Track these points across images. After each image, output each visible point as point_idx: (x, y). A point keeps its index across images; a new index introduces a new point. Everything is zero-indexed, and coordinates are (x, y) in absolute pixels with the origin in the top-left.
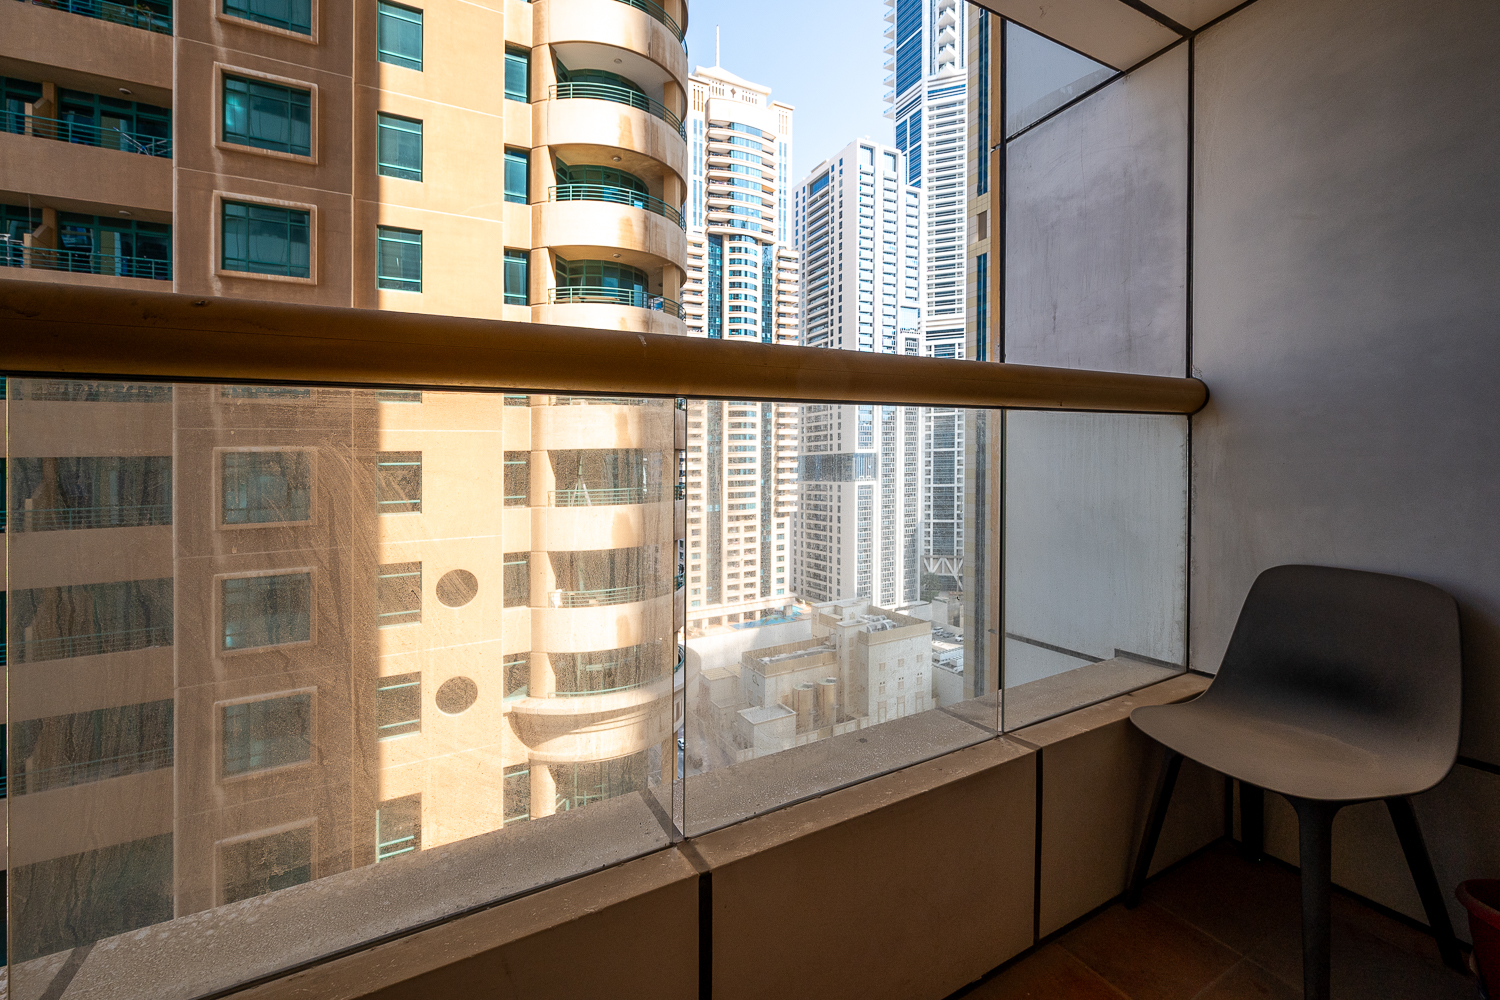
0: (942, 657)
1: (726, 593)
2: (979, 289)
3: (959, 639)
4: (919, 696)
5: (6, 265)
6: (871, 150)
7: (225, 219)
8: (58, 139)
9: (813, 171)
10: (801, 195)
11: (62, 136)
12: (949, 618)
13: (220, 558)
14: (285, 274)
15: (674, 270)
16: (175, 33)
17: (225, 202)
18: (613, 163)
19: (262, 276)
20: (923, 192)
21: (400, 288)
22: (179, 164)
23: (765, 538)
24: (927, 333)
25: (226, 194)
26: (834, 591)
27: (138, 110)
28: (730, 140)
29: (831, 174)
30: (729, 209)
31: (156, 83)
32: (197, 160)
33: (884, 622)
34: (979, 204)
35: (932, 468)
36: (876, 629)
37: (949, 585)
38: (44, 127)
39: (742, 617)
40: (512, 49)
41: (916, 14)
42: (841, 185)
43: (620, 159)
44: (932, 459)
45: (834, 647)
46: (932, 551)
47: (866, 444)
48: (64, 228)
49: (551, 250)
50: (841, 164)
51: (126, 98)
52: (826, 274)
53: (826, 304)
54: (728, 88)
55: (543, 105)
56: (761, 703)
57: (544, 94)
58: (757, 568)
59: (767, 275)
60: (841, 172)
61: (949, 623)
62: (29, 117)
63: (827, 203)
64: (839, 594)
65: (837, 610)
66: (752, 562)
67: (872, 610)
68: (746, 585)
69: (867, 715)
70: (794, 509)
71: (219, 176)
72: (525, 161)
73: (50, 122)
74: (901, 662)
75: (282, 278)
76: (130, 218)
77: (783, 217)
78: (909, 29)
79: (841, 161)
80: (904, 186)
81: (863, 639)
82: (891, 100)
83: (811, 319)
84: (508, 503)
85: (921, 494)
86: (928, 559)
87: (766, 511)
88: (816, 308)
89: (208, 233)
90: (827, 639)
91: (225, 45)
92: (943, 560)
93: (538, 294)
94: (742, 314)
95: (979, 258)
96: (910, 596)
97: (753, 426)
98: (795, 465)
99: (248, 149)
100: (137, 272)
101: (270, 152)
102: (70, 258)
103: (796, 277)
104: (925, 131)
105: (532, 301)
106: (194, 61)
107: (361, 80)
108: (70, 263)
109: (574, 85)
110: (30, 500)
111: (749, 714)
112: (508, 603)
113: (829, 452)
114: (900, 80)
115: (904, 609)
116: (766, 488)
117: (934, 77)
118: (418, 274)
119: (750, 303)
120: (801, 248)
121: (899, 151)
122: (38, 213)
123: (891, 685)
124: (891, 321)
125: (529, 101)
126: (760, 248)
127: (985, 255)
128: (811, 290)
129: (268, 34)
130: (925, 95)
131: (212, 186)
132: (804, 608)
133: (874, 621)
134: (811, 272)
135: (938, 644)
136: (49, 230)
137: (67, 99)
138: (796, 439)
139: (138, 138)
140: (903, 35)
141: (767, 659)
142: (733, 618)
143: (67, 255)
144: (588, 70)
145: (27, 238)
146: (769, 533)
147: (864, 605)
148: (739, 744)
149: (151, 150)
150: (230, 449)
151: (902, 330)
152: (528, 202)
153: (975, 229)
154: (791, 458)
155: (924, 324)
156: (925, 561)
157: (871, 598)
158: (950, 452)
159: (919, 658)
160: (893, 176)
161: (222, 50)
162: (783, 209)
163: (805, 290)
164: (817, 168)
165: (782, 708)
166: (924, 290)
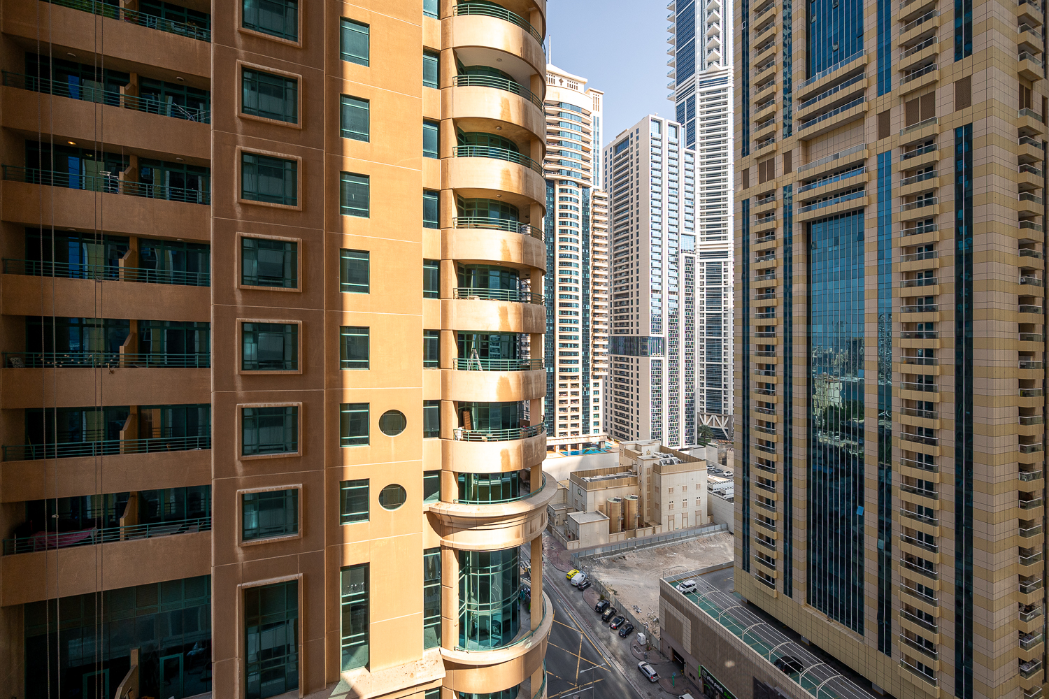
0: (715, 487)
1: (558, 430)
2: (743, 224)
3: (726, 474)
4: (698, 514)
5: (108, 192)
6: (659, 123)
7: (244, 164)
8: (139, 110)
9: (617, 137)
10: (609, 154)
11: (142, 108)
12: (719, 459)
13: (240, 393)
14: (281, 203)
15: (539, 207)
16: (212, 41)
17: (243, 153)
18: (495, 131)
19: (267, 204)
20: (697, 153)
21: (355, 215)
22: (215, 128)
23: (585, 393)
24: (701, 253)
25: (244, 148)
26: (635, 433)
27: (188, 91)
28: (559, 114)
29: (630, 140)
30: (559, 162)
31: (199, 74)
32: (225, 125)
33: (672, 458)
34: (743, 163)
35: (705, 350)
36: (666, 463)
37: (719, 435)
38: (132, 102)
39: (569, 447)
40: (428, 52)
41: (691, 27)
42: (637, 147)
43: (501, 128)
44: (705, 344)
45: (636, 473)
46: (705, 409)
47: (657, 331)
48: (142, 168)
49: (455, 191)
50: (637, 132)
51: (180, 83)
52: (627, 209)
53: (627, 231)
54: (557, 79)
55: (449, 90)
56: (584, 508)
57: (450, 83)
58: (580, 413)
59: (585, 209)
60: (638, 138)
61: (719, 463)
62: (122, 95)
63: (627, 159)
64: (638, 436)
65: (637, 447)
66: (576, 409)
67: (662, 449)
68: (572, 425)
69: (661, 524)
70: (606, 373)
71: (240, 136)
72: (436, 129)
73: (134, 99)
74: (685, 488)
75: (279, 206)
76: (182, 163)
77: (596, 169)
78: (686, 38)
79: (638, 130)
80: (683, 149)
81: (657, 469)
82: (673, 88)
83: (617, 241)
84: (426, 365)
85: (697, 369)
86: (703, 415)
87: (586, 373)
88: (620, 232)
89: (233, 173)
90: (631, 467)
91: (244, 49)
92: (714, 416)
93: (446, 221)
94: (568, 236)
95: (743, 202)
96: (690, 441)
97: (577, 313)
98: (606, 343)
99: (257, 118)
100: (187, 198)
101: (272, 121)
102: (147, 188)
103: (606, 211)
104: (698, 110)
105: (442, 226)
106: (224, 59)
107: (330, 72)
108: (147, 192)
109: (470, 77)
110: (123, 347)
111: (576, 516)
112: (426, 435)
113: (630, 335)
114: (679, 74)
115: (686, 449)
116: (586, 357)
117: (704, 72)
118: (366, 205)
119: (574, 228)
120: (609, 191)
121: (679, 124)
122: (127, 158)
123: (678, 505)
124: (675, 245)
125: (439, 88)
126: (580, 190)
127: (748, 200)
128: (617, 220)
129: (270, 41)
130: (698, 84)
131: (235, 143)
132: (613, 444)
133: (664, 457)
134: (616, 208)
135: (711, 477)
136: (134, 169)
137: (145, 84)
138: (606, 324)
139: (188, 110)
140: (681, 42)
141: (588, 478)
142: (563, 447)
143: (145, 186)
144: (478, 66)
145: (121, 174)
146: (588, 389)
147: (657, 445)
148: (569, 537)
149: (196, 118)
150: (247, 320)
151: (683, 251)
152: (439, 157)
153: (740, 181)
154: (603, 338)
155: (698, 247)
156: (701, 417)
157: (662, 440)
158: (718, 340)
159: (698, 486)
160: (675, 141)
161: (242, 52)
162: (596, 163)
163: (612, 220)
164: (620, 135)
165: (599, 514)
166: (698, 223)
